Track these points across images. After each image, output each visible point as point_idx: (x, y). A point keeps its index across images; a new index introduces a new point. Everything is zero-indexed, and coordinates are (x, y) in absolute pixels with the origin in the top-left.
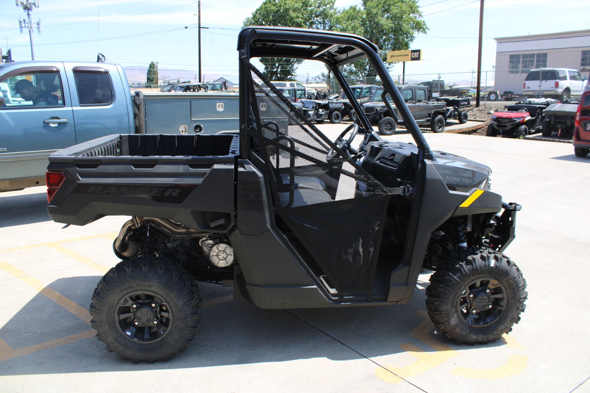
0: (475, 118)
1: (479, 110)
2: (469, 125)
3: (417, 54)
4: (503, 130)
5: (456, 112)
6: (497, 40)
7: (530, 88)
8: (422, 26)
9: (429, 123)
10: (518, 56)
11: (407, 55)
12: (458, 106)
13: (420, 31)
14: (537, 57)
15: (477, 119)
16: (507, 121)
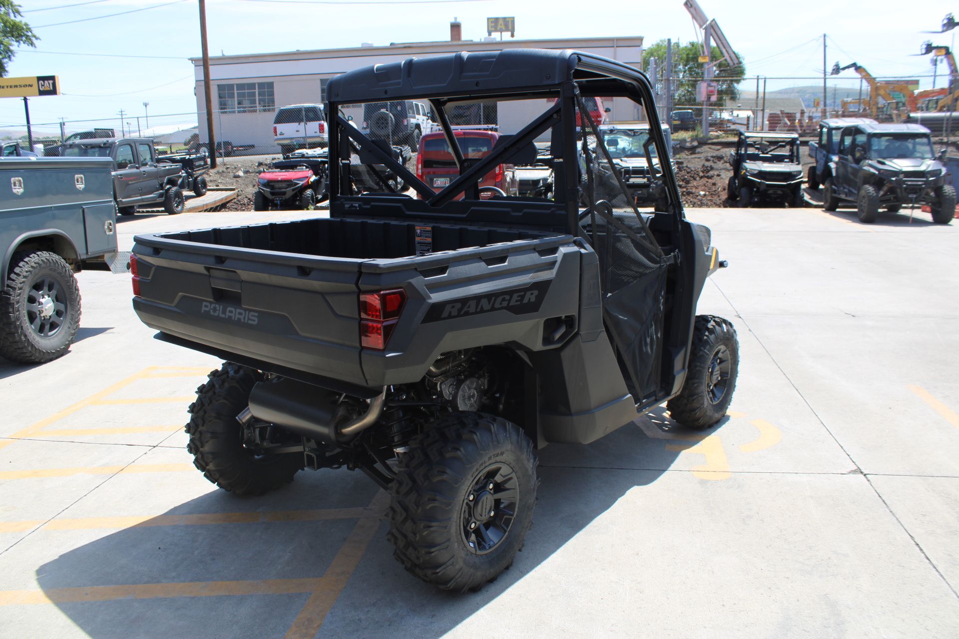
0: (218, 186)
1: (218, 172)
2: (211, 197)
3: (49, 84)
4: (281, 199)
5: (189, 178)
6: (193, 62)
7: (283, 134)
8: (26, 33)
9: (161, 200)
10: (231, 87)
11: (31, 86)
12: (192, 169)
13: (22, 42)
14: (259, 89)
15: (221, 187)
16: (284, 185)
